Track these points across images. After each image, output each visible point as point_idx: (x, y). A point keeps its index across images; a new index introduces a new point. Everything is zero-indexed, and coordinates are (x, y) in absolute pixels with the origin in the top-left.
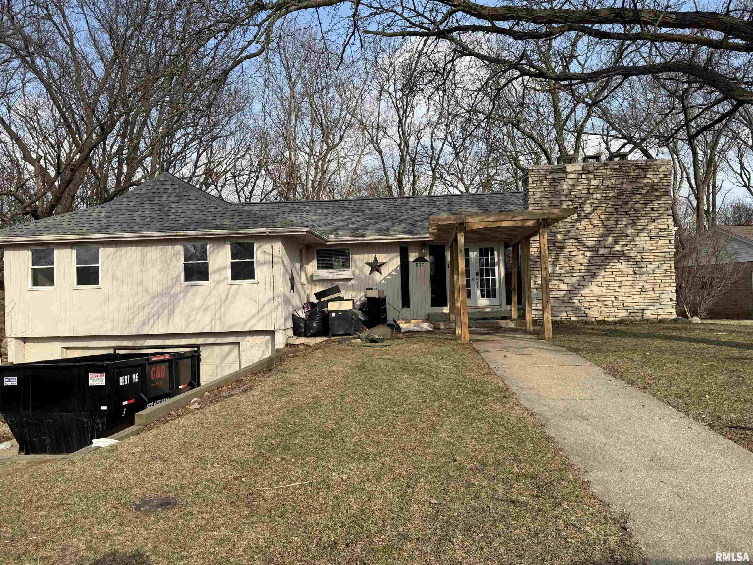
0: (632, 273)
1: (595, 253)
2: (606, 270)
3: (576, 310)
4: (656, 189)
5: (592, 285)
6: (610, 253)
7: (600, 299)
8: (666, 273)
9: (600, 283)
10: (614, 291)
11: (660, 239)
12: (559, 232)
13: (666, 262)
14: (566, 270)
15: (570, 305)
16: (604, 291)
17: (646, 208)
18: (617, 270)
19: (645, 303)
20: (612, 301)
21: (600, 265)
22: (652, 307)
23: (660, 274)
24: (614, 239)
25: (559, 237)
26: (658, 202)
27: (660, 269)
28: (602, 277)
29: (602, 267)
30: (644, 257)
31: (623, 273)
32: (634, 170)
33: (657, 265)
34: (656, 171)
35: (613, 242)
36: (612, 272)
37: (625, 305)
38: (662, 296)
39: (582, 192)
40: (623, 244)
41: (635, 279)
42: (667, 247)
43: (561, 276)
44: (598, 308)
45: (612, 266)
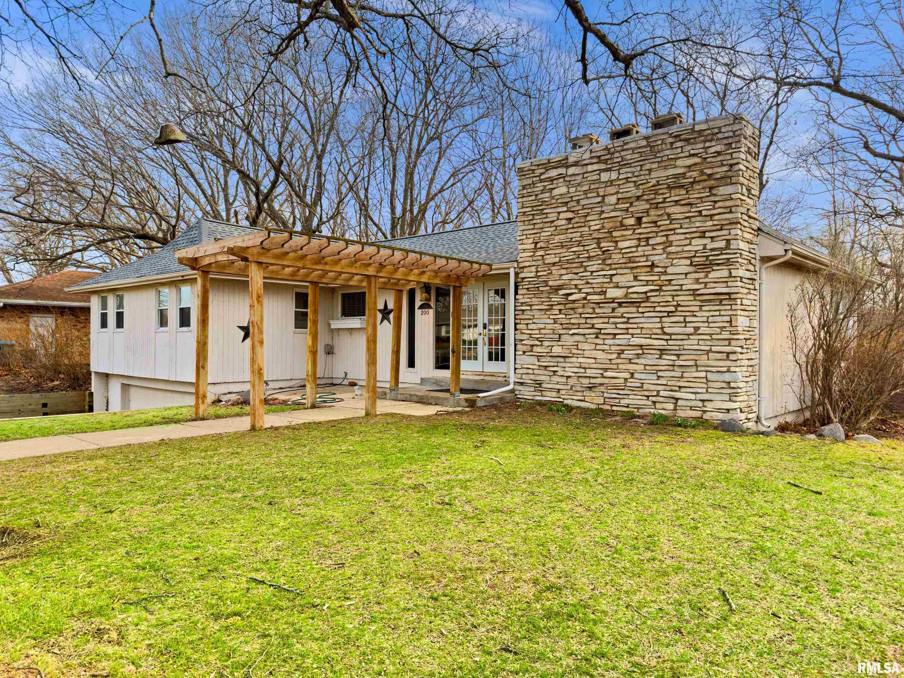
0: (659, 331)
1: (603, 297)
2: (618, 326)
3: (571, 389)
4: (710, 176)
5: (595, 349)
6: (626, 295)
7: (606, 374)
8: (721, 334)
9: (607, 347)
10: (630, 361)
11: (713, 270)
12: (554, 264)
13: (723, 313)
14: (561, 324)
15: (564, 379)
16: (613, 362)
17: (690, 212)
18: (635, 326)
19: (680, 387)
20: (626, 379)
21: (609, 318)
22: (692, 396)
23: (711, 335)
24: (635, 271)
25: (554, 272)
26: (713, 198)
27: (711, 325)
28: (612, 336)
29: (612, 320)
30: (682, 303)
31: (644, 331)
32: (672, 144)
33: (705, 319)
34: (711, 141)
35: (632, 278)
36: (627, 329)
37: (645, 387)
38: (710, 376)
39: (589, 195)
40: (647, 281)
41: (664, 343)
42: (724, 285)
43: (554, 333)
44: (602, 389)
45: (629, 318)
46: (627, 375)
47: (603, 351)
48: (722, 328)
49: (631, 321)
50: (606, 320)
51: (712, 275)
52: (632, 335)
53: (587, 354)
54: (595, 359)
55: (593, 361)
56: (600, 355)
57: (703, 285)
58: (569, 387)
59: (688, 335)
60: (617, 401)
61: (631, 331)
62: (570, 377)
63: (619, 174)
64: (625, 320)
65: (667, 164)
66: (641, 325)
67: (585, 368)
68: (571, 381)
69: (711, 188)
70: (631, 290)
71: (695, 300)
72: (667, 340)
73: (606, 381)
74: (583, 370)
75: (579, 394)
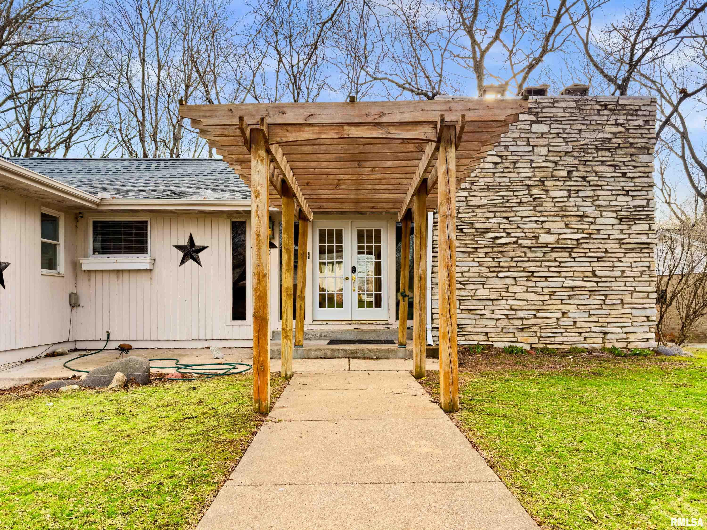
0: (590, 274)
1: (534, 242)
2: (551, 269)
3: (502, 331)
4: (631, 144)
5: (527, 291)
6: (557, 242)
7: (539, 315)
8: (641, 276)
9: (540, 290)
10: (562, 302)
11: (635, 223)
12: (479, 207)
13: (643, 259)
14: (488, 267)
15: (493, 322)
16: (545, 303)
17: (615, 172)
18: (568, 269)
19: (608, 323)
20: (558, 319)
21: (542, 262)
22: (619, 330)
23: (634, 277)
24: (565, 219)
25: (479, 215)
26: (634, 164)
27: (634, 269)
28: (544, 279)
29: (544, 264)
30: (609, 250)
31: (576, 274)
32: (599, 111)
33: (629, 264)
34: (632, 115)
35: (563, 225)
36: (559, 272)
37: (578, 325)
38: (635, 312)
39: (519, 143)
40: (578, 229)
41: (594, 284)
42: (646, 236)
43: (479, 276)
44: (536, 329)
45: (560, 262)
46: (559, 315)
47: (536, 293)
48: (642, 272)
49: (562, 265)
50: (539, 264)
51: (634, 227)
52: (565, 277)
53: (518, 296)
54: (527, 300)
55: (525, 303)
56: (531, 297)
57: (627, 236)
58: (499, 329)
59: (616, 277)
60: (552, 339)
61: (563, 274)
62: (500, 319)
63: (551, 128)
64: (558, 264)
65: (595, 127)
66: (574, 269)
67: (516, 310)
68: (501, 324)
69: (632, 155)
70: (561, 237)
71: (620, 248)
72: (597, 282)
73: (540, 321)
74: (513, 312)
75: (511, 335)
